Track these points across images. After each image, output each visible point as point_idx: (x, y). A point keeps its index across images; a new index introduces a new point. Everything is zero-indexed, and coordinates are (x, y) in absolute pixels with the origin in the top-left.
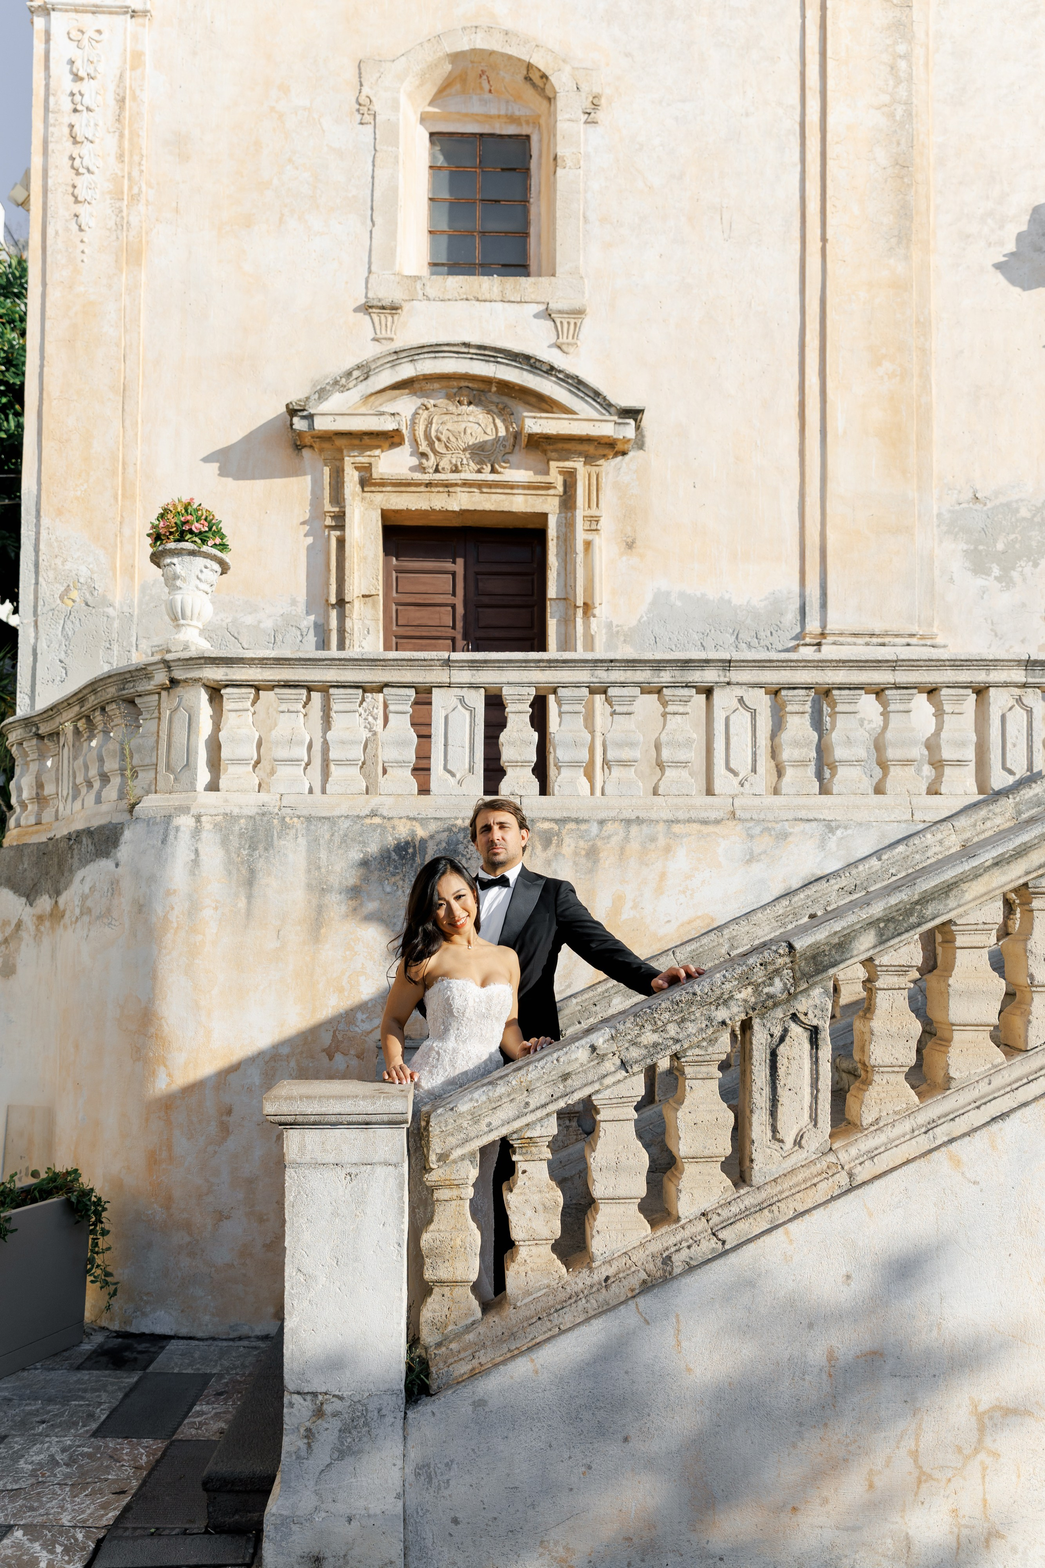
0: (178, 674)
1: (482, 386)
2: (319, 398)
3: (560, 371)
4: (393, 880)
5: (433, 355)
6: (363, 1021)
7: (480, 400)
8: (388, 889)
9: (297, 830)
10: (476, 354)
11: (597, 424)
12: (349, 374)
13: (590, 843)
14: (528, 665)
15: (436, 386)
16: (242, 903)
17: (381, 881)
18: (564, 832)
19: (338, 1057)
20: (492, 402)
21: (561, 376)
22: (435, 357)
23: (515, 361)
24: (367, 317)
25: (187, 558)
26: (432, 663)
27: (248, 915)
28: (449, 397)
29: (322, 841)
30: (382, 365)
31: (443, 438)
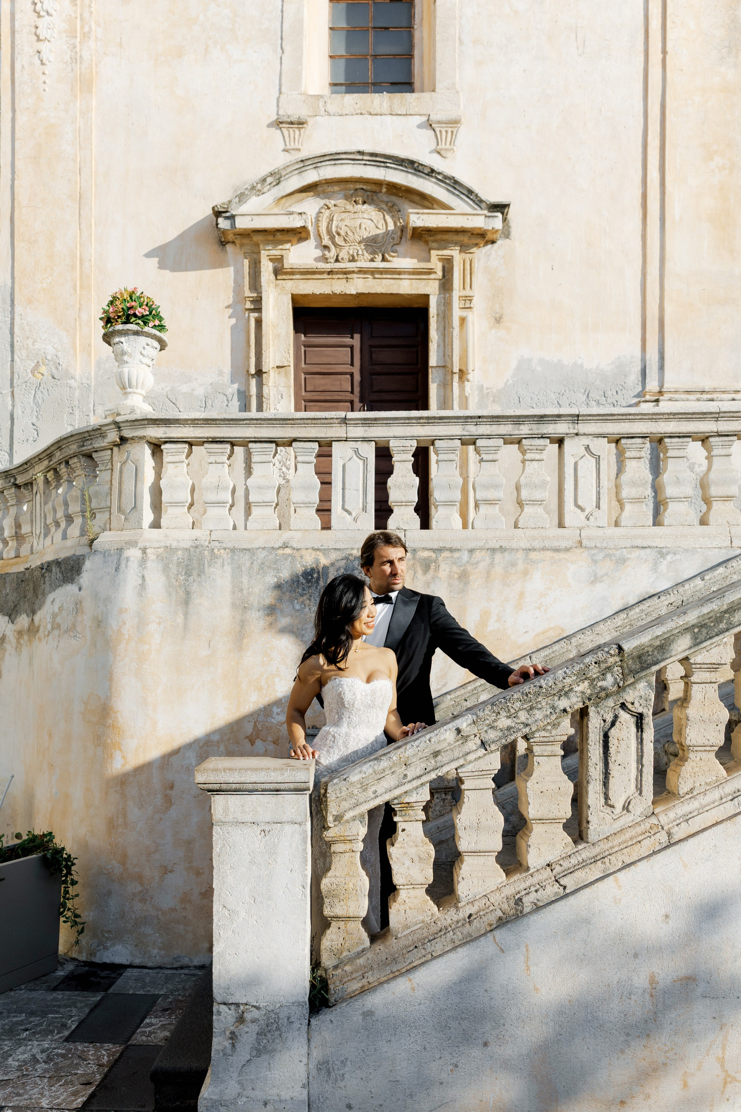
0: (127, 433)
1: (374, 188)
2: (239, 201)
3: (439, 173)
4: (301, 599)
5: (333, 162)
6: (278, 714)
7: (372, 199)
8: (297, 607)
9: (223, 560)
10: (369, 161)
11: (470, 217)
12: (264, 180)
13: (462, 568)
14: (411, 421)
15: (336, 188)
16: (180, 619)
17: (291, 601)
18: (440, 559)
19: (258, 743)
20: (383, 201)
21: (440, 177)
22: (335, 164)
23: (401, 165)
24: (279, 132)
25: (132, 338)
26: (332, 421)
27: (185, 629)
28: (347, 198)
29: (243, 569)
30: (291, 172)
31: (342, 233)
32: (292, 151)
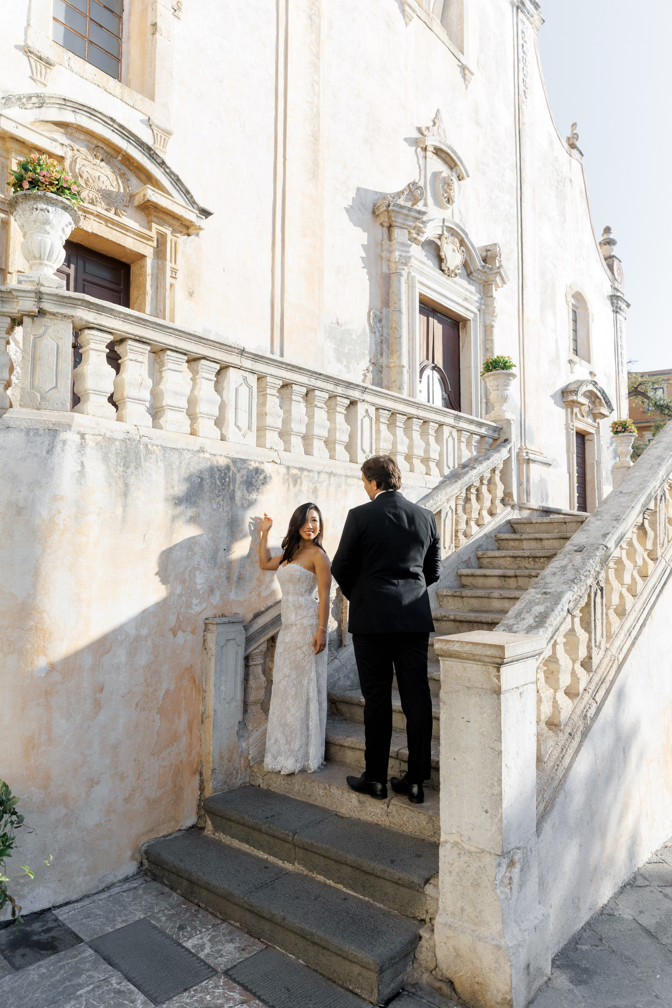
1: (112, 152)
2: (5, 104)
3: (168, 167)
4: (217, 500)
5: (89, 115)
6: (196, 605)
7: (109, 161)
8: (215, 507)
9: (157, 455)
10: (117, 129)
11: (188, 211)
12: (30, 98)
13: (314, 485)
15: (82, 137)
16: (119, 511)
17: (210, 500)
18: (303, 476)
19: (180, 634)
20: (117, 167)
21: (167, 170)
22: (90, 117)
23: (141, 147)
24: (26, 58)
26: (233, 350)
27: (123, 521)
28: (89, 149)
29: (174, 467)
30: (53, 103)
31: (85, 177)
32: (38, 83)
